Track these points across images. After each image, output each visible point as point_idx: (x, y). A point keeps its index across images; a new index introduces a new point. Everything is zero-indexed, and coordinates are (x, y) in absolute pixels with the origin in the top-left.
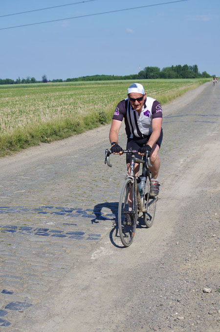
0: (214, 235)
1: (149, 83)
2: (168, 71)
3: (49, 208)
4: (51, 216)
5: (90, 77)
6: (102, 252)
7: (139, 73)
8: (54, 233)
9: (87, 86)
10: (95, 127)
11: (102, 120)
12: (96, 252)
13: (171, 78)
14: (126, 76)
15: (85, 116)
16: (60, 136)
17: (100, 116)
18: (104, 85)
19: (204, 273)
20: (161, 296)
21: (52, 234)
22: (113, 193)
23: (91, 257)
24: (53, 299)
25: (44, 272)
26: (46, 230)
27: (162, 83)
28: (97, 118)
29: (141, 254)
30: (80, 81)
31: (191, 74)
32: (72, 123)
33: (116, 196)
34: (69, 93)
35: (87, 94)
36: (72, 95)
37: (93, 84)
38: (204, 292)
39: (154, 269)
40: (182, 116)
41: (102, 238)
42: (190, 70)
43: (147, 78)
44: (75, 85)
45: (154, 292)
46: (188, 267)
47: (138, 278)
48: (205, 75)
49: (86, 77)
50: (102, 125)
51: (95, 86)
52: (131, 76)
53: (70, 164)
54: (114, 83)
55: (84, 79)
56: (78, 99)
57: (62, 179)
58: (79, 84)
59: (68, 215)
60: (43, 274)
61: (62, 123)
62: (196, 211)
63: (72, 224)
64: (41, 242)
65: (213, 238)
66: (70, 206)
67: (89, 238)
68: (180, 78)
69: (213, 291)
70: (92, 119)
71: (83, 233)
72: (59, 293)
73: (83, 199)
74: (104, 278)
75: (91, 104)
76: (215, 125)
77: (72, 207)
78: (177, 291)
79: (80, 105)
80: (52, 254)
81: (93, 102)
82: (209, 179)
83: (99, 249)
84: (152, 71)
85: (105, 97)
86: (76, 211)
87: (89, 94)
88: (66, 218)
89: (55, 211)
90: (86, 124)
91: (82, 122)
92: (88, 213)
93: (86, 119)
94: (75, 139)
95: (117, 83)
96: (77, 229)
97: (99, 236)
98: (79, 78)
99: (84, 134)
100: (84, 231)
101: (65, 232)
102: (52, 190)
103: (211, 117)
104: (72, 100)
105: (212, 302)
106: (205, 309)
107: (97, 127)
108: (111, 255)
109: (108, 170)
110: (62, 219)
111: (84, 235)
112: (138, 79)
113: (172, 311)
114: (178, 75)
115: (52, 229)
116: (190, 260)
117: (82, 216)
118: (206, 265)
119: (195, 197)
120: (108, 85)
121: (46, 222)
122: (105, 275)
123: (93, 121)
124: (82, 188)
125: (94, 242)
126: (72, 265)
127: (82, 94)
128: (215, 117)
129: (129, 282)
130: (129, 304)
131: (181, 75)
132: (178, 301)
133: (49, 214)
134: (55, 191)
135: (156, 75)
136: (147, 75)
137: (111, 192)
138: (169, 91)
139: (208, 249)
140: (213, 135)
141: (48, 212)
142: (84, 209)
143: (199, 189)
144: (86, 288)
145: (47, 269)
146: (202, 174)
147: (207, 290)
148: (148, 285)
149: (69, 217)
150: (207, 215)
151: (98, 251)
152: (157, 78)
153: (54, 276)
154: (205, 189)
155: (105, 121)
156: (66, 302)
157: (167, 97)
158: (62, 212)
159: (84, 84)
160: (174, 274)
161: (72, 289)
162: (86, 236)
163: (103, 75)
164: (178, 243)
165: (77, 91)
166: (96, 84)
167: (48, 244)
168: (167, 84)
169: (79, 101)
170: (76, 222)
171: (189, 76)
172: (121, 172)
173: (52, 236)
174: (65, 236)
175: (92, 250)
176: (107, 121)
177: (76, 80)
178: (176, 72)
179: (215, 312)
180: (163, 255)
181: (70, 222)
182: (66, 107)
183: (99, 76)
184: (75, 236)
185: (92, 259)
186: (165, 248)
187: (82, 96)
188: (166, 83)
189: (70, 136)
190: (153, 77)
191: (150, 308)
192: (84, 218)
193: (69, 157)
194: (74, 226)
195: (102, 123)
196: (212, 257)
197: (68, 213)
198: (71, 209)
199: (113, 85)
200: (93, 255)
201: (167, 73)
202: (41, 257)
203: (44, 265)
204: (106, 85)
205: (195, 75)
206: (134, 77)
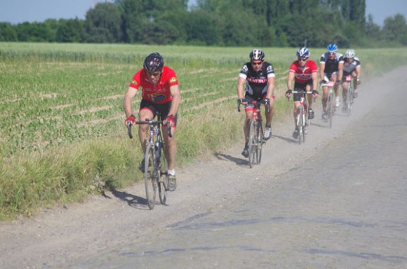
2: (224, 8)
7: (91, 14)
14: (26, 24)
31: (329, 26)
40: (253, 222)
42: (329, 10)
43: (125, 39)
52: (52, 23)
68: (281, 45)
84: (152, 6)
112: (83, 40)
114: (272, 30)
131: (285, 29)
136: (124, 27)
138: (209, 104)
152: (173, 39)
171: (321, 36)
178: (263, 17)
188: (208, 64)
201: (221, 20)
205: (349, 33)
206: (66, 31)
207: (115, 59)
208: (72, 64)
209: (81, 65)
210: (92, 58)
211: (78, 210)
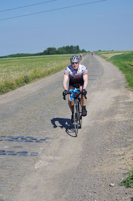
0: (109, 150)
1: (50, 57)
3: (3, 137)
4: (6, 142)
5: (14, 55)
6: (41, 163)
7: (44, 52)
8: (9, 153)
9: (13, 61)
10: (23, 86)
11: (26, 81)
12: (37, 164)
13: (63, 54)
14: (36, 54)
15: (16, 79)
16: (2, 92)
17: (25, 79)
18: (23, 60)
19: (107, 174)
20: (84, 190)
21: (8, 153)
22: (41, 126)
23: (35, 167)
24: (16, 196)
25: (7, 178)
26: (4, 151)
27: (58, 57)
28: (23, 80)
29: (66, 163)
30: (8, 57)
32: (9, 83)
33: (43, 128)
34: (3, 65)
35: (14, 65)
36: (5, 67)
37: (17, 59)
38: (110, 186)
39: (75, 173)
41: (39, 155)
42: (74, 49)
43: (49, 54)
44: (6, 60)
45: (79, 188)
46: (97, 171)
47: (66, 179)
48: (83, 51)
49: (12, 55)
50: (26, 84)
51: (18, 60)
52: (39, 53)
53: (11, 109)
54: (29, 58)
55: (11, 56)
56: (10, 68)
57: (8, 119)
58: (8, 60)
59: (16, 141)
60: (7, 180)
61: (3, 84)
62: (94, 135)
63: (19, 147)
64: (2, 159)
65: (108, 151)
66: (16, 135)
67: (31, 155)
68: (69, 54)
69: (116, 185)
70: (21, 80)
71: (27, 152)
72: (19, 191)
73: (24, 130)
74: (46, 180)
75: (18, 71)
76: (95, 81)
77: (18, 136)
78: (93, 186)
79: (11, 72)
80: (10, 166)
81: (19, 70)
82: (98, 115)
83: (39, 162)
84: (52, 50)
85: (26, 67)
86: (21, 138)
87: (16, 66)
88: (15, 143)
89: (7, 139)
90: (17, 84)
91: (14, 82)
92: (28, 139)
93: (17, 81)
94: (11, 93)
95: (31, 58)
96: (23, 149)
97: (37, 153)
98: (8, 56)
99: (17, 90)
100: (28, 151)
101: (16, 152)
102: (3, 126)
103: (92, 76)
104: (6, 69)
105: (117, 192)
106: (113, 197)
107: (24, 85)
108: (47, 165)
109: (36, 112)
110: (13, 144)
111: (28, 154)
112: (43, 55)
113: (92, 199)
114: (68, 52)
115: (7, 150)
116: (96, 166)
117: (25, 141)
118: (108, 169)
119: (92, 126)
120: (26, 60)
121: (3, 146)
122: (45, 178)
123: (21, 82)
124: (22, 124)
125: (35, 157)
126: (24, 173)
127: (11, 66)
128: (94, 76)
129: (61, 182)
130: (64, 196)
132: (95, 193)
133: (4, 141)
134: (5, 126)
135: (54, 52)
136: (48, 53)
137: (40, 125)
139: (107, 159)
140: (95, 87)
141: (3, 140)
142: (25, 137)
143: (93, 121)
144: (35, 187)
145: (8, 177)
146: (93, 112)
147: (112, 185)
148: (74, 184)
149: (17, 142)
150: (101, 137)
151: (39, 163)
152: (55, 54)
153: (14, 181)
154: (97, 121)
155: (28, 82)
156: (24, 197)
157: (63, 65)
158: (12, 139)
159: (11, 60)
160: (88, 175)
161: (26, 188)
162: (29, 154)
163: (22, 54)
164: (87, 156)
165: (8, 64)
166: (18, 59)
167: (7, 160)
168: (62, 57)
169: (10, 70)
170: (21, 145)
171: (74, 52)
172: (43, 113)
173: (9, 155)
174: (16, 155)
175: (35, 162)
176: (29, 81)
177: (6, 57)
178: (66, 50)
179: (120, 198)
180: (79, 163)
181: (18, 145)
182: (3, 74)
183: (20, 54)
184: (23, 154)
185: (36, 168)
186: (79, 159)
187: (11, 67)
189: (8, 91)
190: (52, 54)
191: (78, 198)
192: (26, 142)
193: (10, 104)
194: (21, 148)
195: (26, 83)
196: (110, 163)
197: (15, 140)
198: (17, 137)
199: (29, 60)
200: (36, 166)
202: (4, 169)
203: (6, 174)
204: (24, 60)
205: (77, 52)
206: (41, 54)
207: (48, 57)
208: (43, 58)
209: (44, 58)
210: (46, 57)
211: (50, 77)
